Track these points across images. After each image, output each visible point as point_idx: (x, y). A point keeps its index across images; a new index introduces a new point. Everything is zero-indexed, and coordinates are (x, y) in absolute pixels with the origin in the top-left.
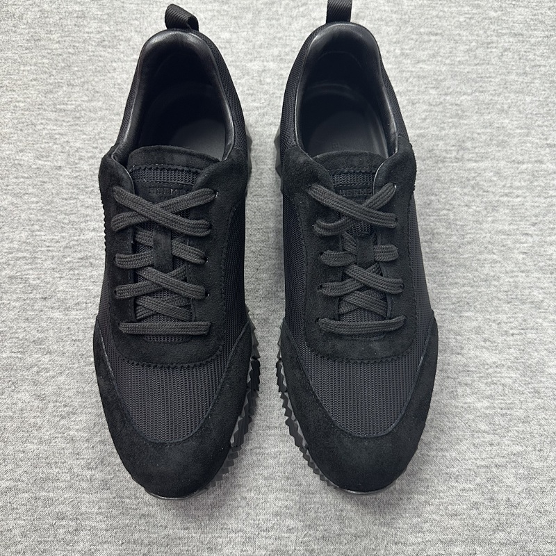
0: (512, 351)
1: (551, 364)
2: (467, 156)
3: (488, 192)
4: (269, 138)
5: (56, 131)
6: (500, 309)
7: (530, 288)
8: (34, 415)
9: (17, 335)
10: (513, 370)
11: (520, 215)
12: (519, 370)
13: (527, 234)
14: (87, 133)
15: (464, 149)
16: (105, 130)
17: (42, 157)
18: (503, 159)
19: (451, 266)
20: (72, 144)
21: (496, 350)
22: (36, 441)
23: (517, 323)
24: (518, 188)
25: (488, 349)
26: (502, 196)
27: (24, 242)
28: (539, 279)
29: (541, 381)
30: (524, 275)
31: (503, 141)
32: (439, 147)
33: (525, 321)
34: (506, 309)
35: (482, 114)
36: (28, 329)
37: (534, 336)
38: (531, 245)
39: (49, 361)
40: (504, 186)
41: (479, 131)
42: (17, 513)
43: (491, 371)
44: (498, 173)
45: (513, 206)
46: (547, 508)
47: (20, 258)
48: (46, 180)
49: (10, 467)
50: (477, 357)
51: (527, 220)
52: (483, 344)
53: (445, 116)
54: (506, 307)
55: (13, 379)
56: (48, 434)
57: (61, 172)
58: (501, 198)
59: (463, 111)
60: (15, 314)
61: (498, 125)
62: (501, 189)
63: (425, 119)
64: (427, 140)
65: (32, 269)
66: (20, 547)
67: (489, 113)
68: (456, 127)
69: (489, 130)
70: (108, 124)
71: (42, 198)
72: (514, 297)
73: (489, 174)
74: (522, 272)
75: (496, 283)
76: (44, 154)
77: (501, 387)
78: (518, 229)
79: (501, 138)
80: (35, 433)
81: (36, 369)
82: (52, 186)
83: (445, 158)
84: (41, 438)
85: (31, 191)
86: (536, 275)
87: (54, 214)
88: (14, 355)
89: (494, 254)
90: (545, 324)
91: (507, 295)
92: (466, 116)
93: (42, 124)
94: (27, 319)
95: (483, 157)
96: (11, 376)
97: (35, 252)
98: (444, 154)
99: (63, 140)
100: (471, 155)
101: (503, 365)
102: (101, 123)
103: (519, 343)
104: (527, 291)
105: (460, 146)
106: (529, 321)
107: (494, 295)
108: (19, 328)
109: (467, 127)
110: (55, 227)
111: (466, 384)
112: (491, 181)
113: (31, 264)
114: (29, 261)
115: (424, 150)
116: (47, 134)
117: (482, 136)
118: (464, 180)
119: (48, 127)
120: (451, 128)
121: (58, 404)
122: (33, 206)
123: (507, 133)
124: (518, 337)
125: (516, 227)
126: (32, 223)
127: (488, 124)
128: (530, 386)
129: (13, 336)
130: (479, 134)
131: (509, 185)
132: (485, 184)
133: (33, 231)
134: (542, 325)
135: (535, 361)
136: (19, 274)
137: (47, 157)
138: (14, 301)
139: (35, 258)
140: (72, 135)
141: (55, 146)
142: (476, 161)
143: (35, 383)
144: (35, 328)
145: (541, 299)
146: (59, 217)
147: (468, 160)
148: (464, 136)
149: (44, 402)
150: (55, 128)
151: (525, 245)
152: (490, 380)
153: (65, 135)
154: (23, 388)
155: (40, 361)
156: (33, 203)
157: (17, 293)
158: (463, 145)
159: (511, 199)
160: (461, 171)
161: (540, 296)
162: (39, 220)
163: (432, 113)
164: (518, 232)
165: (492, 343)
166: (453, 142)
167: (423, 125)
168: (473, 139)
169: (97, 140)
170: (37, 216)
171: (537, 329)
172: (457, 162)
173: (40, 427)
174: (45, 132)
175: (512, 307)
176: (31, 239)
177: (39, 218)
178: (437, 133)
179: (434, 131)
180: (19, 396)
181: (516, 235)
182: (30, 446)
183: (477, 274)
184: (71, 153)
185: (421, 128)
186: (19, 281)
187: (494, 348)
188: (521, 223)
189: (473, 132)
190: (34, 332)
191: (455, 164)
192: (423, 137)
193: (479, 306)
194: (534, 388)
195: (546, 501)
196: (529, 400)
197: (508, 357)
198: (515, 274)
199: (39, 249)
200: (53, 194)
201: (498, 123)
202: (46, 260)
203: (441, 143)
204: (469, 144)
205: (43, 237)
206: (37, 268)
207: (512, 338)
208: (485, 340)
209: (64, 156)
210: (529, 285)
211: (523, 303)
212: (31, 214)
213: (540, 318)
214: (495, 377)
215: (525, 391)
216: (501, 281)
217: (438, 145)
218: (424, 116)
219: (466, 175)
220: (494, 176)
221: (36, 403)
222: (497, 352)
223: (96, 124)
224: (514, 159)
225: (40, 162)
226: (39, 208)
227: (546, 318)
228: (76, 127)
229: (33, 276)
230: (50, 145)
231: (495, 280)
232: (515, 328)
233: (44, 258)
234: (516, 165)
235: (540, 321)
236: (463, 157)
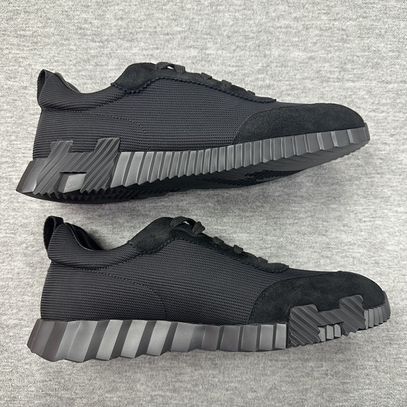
0: (363, 233)
1: (389, 243)
2: (346, 77)
3: (360, 108)
4: (189, 60)
5: (20, 55)
6: (358, 202)
7: (382, 186)
8: (27, 277)
9: (8, 221)
10: (362, 247)
11: (382, 127)
12: (366, 247)
13: (386, 144)
14: (44, 57)
15: (344, 70)
16: (58, 54)
17: (11, 78)
18: (375, 80)
19: (325, 169)
20: (33, 67)
21: (351, 233)
22: (30, 294)
23: (369, 213)
24: (384, 105)
25: (345, 232)
26: (370, 112)
27: (6, 150)
28: (390, 179)
29: (381, 256)
30: (379, 176)
31: (377, 63)
32: (325, 69)
33: (375, 211)
34: (363, 202)
35: (362, 38)
36: (16, 217)
37: (380, 223)
38: (388, 152)
39: (34, 239)
40: (373, 103)
41: (358, 54)
42: (23, 340)
43: (346, 248)
44: (369, 92)
45: (378, 120)
46: (373, 339)
47: (4, 163)
48: (16, 98)
49: (15, 311)
50: (337, 238)
51: (388, 132)
52: (342, 228)
53: (332, 40)
54: (362, 201)
55: (9, 252)
56: (38, 289)
57: (27, 92)
58: (370, 113)
59: (347, 36)
60: (5, 206)
61: (374, 49)
62: (370, 105)
63: (315, 43)
64: (316, 62)
65: (13, 171)
66: (27, 360)
67: (369, 37)
68: (340, 50)
69: (367, 54)
70: (60, 48)
71: (15, 113)
72: (369, 193)
73: (362, 93)
74: (378, 174)
75: (358, 183)
76: (12, 75)
77: (352, 260)
78: (379, 139)
79: (375, 60)
80: (29, 289)
81: (24, 245)
82: (21, 104)
83: (329, 78)
84: (33, 292)
85: (5, 107)
86: (388, 176)
87: (25, 127)
88: (8, 235)
89: (359, 159)
90: (390, 214)
91: (364, 192)
92: (349, 40)
93: (7, 48)
94: (15, 209)
95: (359, 78)
96: (7, 250)
97: (14, 157)
98: (328, 75)
99: (26, 63)
100: (350, 76)
101: (355, 244)
102: (55, 47)
103: (368, 228)
104: (380, 189)
105: (342, 67)
106: (378, 212)
107: (355, 192)
108: (9, 216)
109: (349, 50)
110: (27, 138)
111: (327, 257)
112: (363, 99)
113: (12, 167)
114: (11, 165)
115: (313, 71)
116: (12, 58)
117: (361, 58)
118: (342, 97)
119: (13, 52)
120: (336, 51)
121: (43, 270)
122: (9, 120)
123: (381, 56)
124: (369, 223)
125: (377, 138)
126: (9, 134)
127: (367, 48)
128: (373, 259)
129: (6, 221)
130: (358, 57)
131: (377, 102)
132: (358, 101)
133: (11, 141)
134: (387, 215)
135: (378, 241)
136: (4, 175)
137: (15, 78)
138: (4, 195)
139: (15, 162)
140: (33, 59)
141: (20, 69)
142: (353, 81)
143: (25, 255)
144: (21, 216)
145: (389, 195)
146: (29, 129)
147: (347, 80)
148: (346, 59)
149: (33, 268)
150: (18, 52)
151: (383, 152)
152: (344, 254)
153: (27, 58)
154: (17, 259)
155: (27, 240)
156: (8, 117)
157: (5, 190)
158: (345, 67)
159: (377, 115)
160: (341, 90)
161: (389, 192)
162: (14, 132)
163: (322, 38)
164: (379, 142)
165: (349, 228)
166: (337, 64)
167: (314, 48)
168: (353, 61)
169: (52, 63)
170: (12, 128)
171: (383, 218)
172: (338, 82)
173: (32, 285)
174: (11, 56)
175: (367, 201)
176: (10, 148)
177: (14, 130)
178: (325, 55)
179: (322, 54)
180: (15, 264)
181: (377, 144)
182: (26, 298)
183: (344, 175)
184: (33, 74)
185: (312, 51)
186: (5, 180)
187: (350, 231)
188: (383, 134)
189: (354, 55)
190: (20, 219)
191: (336, 84)
192: (313, 59)
193: (342, 200)
194: (375, 260)
195: (372, 335)
196: (371, 268)
197: (359, 238)
198: (373, 175)
199: (17, 155)
200: (22, 110)
201: (375, 47)
202: (23, 164)
203: (327, 65)
204: (349, 66)
205: (19, 146)
206: (17, 170)
207: (364, 224)
208: (344, 226)
209: (28, 77)
210: (382, 184)
211: (376, 198)
212: (8, 127)
213: (386, 209)
214: (348, 252)
215: (369, 263)
216: (362, 181)
217: (324, 67)
218: (315, 41)
219: (344, 93)
220: (366, 94)
221: (27, 269)
222: (352, 234)
223: (50, 48)
224: (384, 79)
225: (9, 82)
226: (13, 122)
227: (391, 209)
228: (35, 52)
229: (15, 177)
230: (16, 67)
231: (357, 180)
232: (367, 216)
233: (21, 162)
234: (385, 85)
235: (386, 211)
236: (343, 78)
